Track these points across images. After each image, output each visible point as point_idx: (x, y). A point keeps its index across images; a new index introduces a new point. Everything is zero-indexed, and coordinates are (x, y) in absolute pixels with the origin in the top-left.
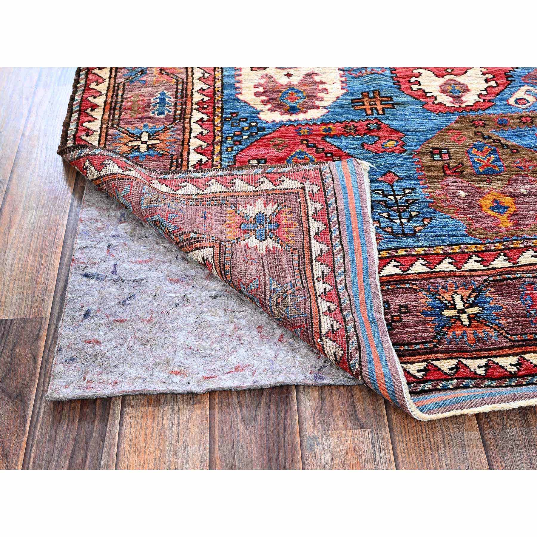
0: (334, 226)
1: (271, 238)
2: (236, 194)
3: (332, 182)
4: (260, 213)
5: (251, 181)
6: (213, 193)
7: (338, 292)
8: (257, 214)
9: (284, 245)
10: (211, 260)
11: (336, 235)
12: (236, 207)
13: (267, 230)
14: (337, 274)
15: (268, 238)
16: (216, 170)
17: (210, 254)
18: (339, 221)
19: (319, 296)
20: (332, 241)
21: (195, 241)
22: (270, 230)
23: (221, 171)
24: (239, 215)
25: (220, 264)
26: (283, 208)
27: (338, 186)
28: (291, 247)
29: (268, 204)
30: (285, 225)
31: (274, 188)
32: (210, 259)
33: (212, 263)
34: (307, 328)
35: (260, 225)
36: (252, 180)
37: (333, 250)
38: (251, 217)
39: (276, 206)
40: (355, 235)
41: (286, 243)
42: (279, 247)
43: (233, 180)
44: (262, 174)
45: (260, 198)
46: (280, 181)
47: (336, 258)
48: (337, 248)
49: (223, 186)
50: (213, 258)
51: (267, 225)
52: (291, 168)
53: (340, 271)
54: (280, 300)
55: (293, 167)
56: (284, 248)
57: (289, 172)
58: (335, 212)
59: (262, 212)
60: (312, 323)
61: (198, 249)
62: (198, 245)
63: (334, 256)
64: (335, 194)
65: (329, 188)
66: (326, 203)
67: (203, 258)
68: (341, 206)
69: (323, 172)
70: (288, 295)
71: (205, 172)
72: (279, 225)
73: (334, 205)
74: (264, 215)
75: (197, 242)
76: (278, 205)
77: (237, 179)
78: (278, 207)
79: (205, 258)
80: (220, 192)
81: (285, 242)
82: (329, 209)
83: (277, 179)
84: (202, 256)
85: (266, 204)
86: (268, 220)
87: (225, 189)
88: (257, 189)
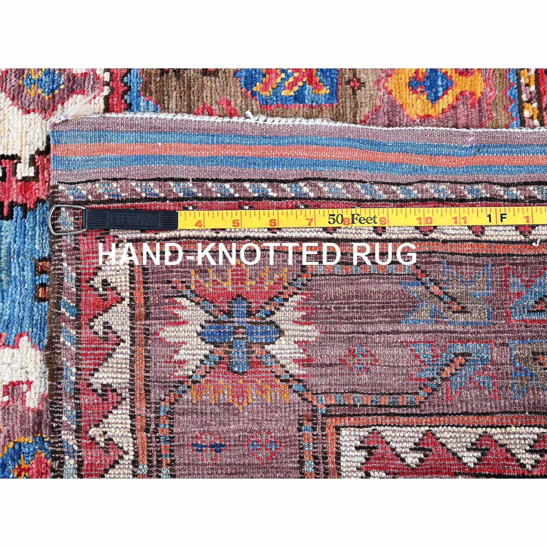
0: (246, 190)
1: (273, 313)
2: (140, 384)
3: (121, 182)
4: (199, 334)
5: (97, 352)
6: (133, 431)
7: (413, 200)
8: (202, 340)
9: (291, 290)
10: (364, 432)
11: (270, 190)
12: (182, 383)
13: (249, 320)
14: (368, 197)
15: (273, 318)
16: (58, 427)
17: (353, 433)
18: (235, 180)
19: (425, 235)
20: (286, 198)
21: (324, 463)
22: (250, 314)
23: (60, 418)
24: (204, 376)
25: (376, 414)
26: (188, 287)
27: (136, 170)
28: (299, 276)
29: (176, 316)
30: (240, 285)
31: (127, 301)
32: (362, 434)
33: (370, 429)
34: (512, 264)
35: (234, 333)
36: (97, 349)
37: (310, 199)
38: (211, 352)
39: (185, 302)
40: (274, 154)
41: (286, 284)
42: (296, 298)
43: (95, 391)
44: (79, 327)
45: (156, 334)
46: (104, 290)
47: (331, 195)
48: (306, 189)
49: (115, 412)
50: (363, 427)
51: (236, 319)
52: (65, 264)
53: (363, 191)
54: (455, 307)
55: (62, 260)
56: (298, 289)
57: (77, 268)
58: (210, 184)
59: (199, 329)
60: (504, 255)
61: (338, 455)
62: (331, 458)
63: (324, 199)
64: (159, 179)
65: (139, 190)
66: (182, 199)
67: (358, 448)
68: (194, 172)
69: (90, 197)
70: (445, 293)
71: (63, 452)
72: (238, 297)
73: (191, 185)
74: (207, 325)
75: (325, 458)
76: (183, 296)
77: (92, 380)
78: (185, 296)
79: (358, 443)
80: (132, 417)
81: (285, 288)
82: (200, 195)
83: (100, 295)
84: (354, 449)
85: (177, 321)
86: (223, 317)
87: (125, 407)
88: (127, 338)
